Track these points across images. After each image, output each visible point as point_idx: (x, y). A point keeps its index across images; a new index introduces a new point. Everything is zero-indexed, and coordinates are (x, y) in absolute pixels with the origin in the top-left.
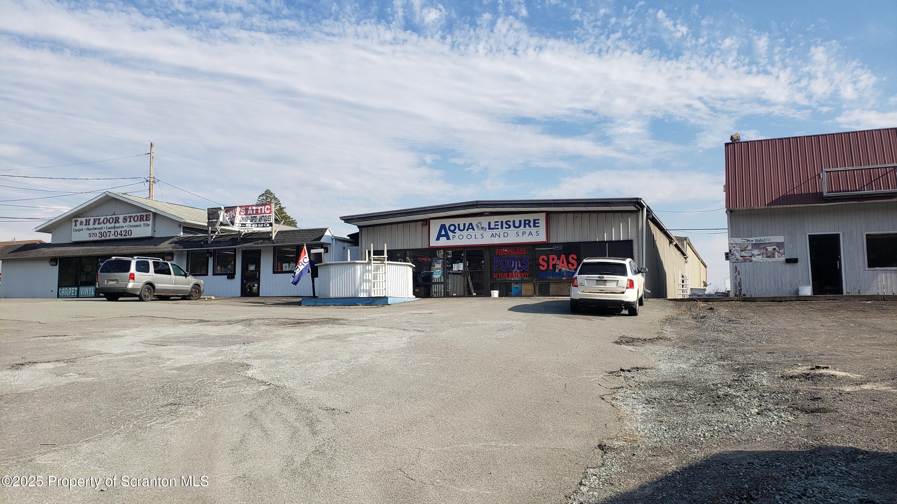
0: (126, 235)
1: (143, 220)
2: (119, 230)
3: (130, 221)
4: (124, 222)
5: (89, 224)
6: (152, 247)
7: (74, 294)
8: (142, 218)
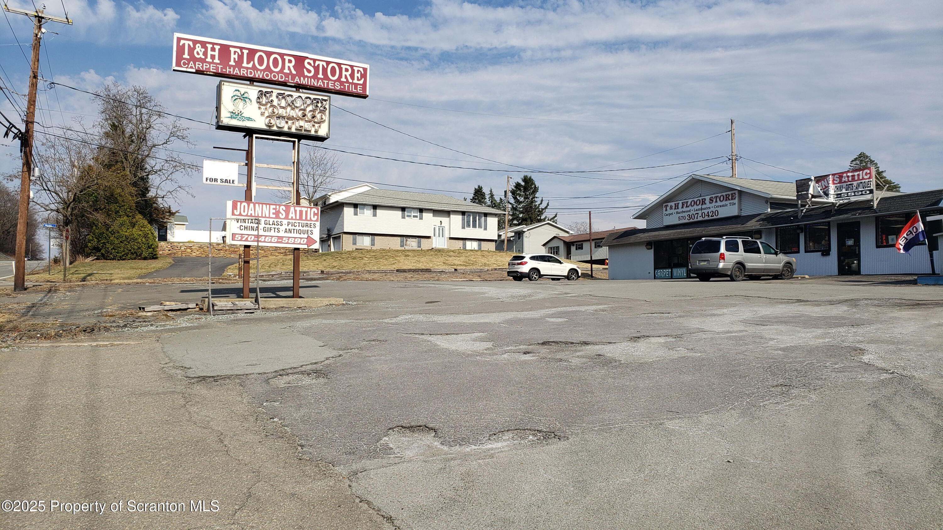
0: (713, 216)
1: (729, 199)
2: (706, 212)
3: (716, 202)
4: (710, 203)
5: (678, 208)
6: (739, 226)
7: (668, 276)
8: (728, 197)
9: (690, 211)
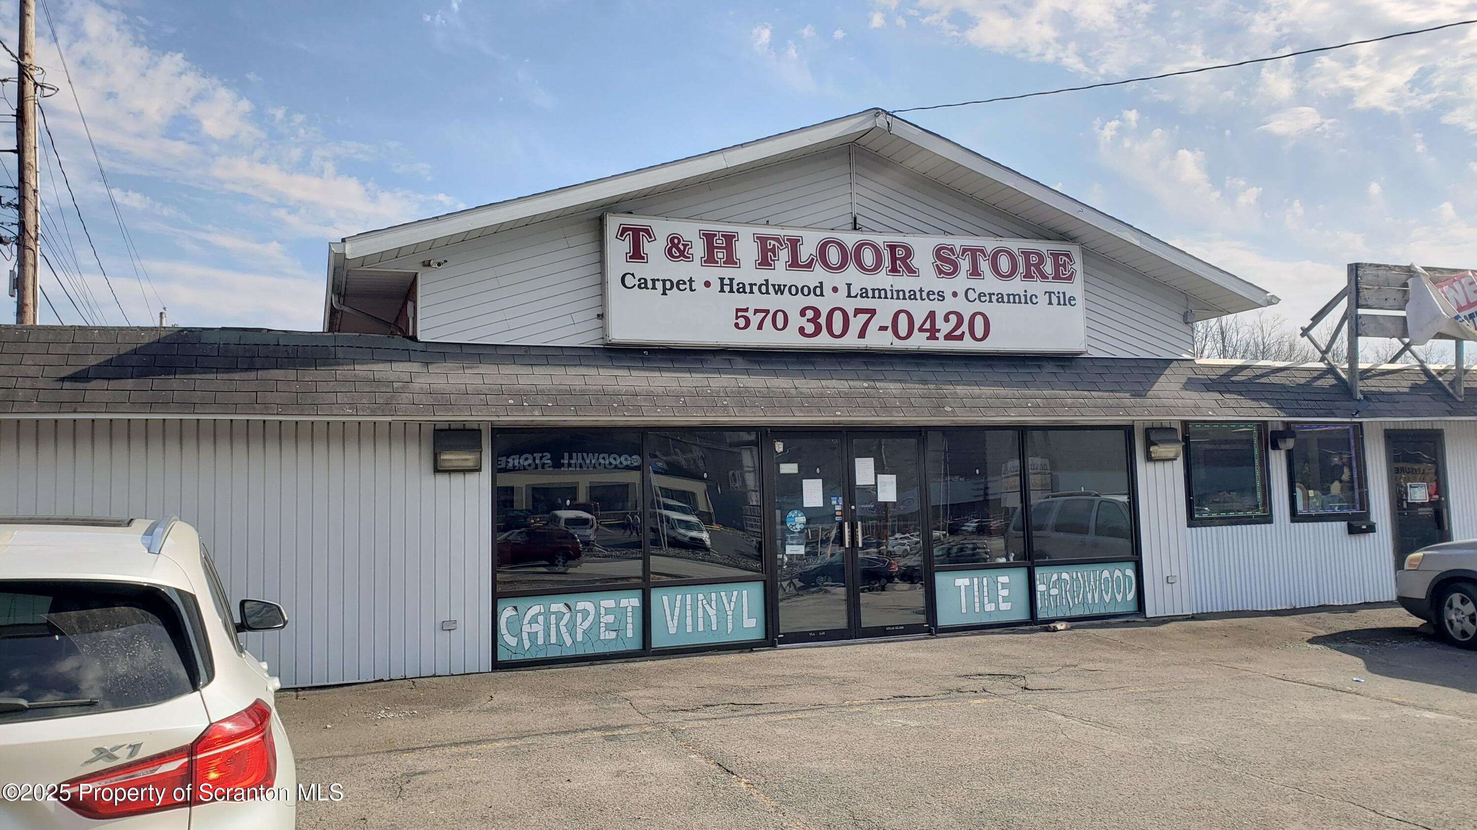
0: (961, 338)
1: (1044, 277)
2: (919, 310)
3: (975, 272)
4: (940, 272)
5: (731, 261)
7: (613, 635)
8: (1037, 266)
9: (818, 290)
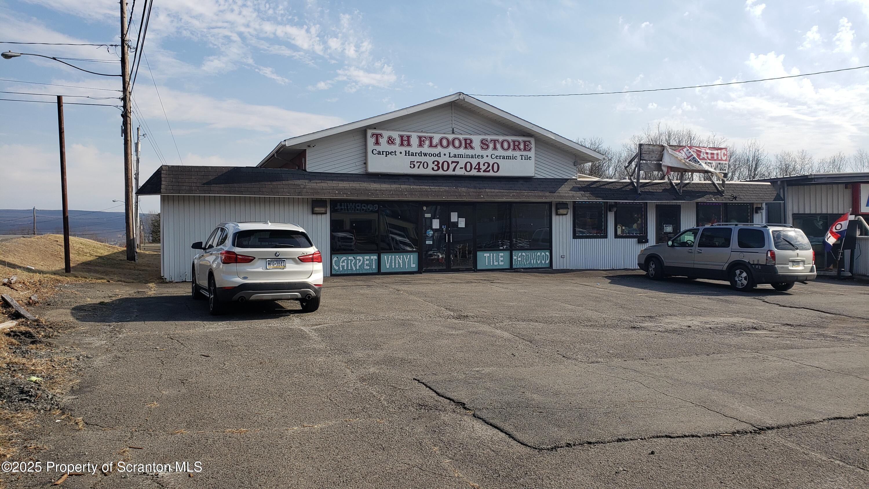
0: (489, 171)
1: (520, 150)
2: (474, 162)
3: (495, 148)
4: (482, 148)
5: (409, 145)
7: (368, 268)
8: (518, 146)
9: (439, 155)
